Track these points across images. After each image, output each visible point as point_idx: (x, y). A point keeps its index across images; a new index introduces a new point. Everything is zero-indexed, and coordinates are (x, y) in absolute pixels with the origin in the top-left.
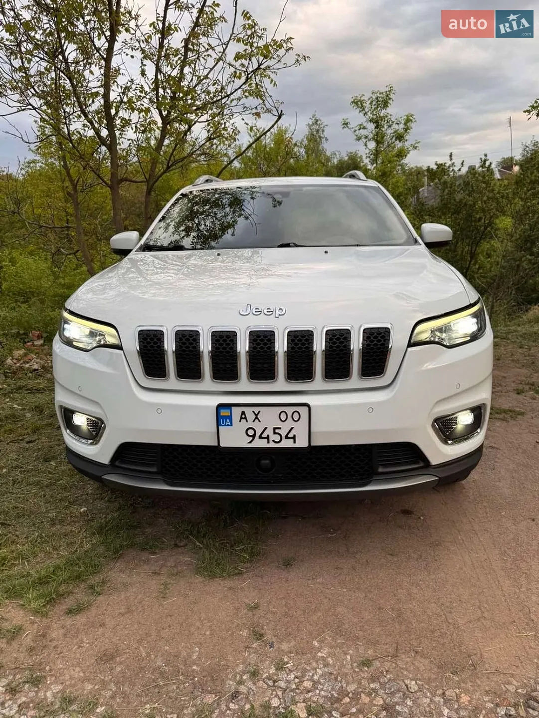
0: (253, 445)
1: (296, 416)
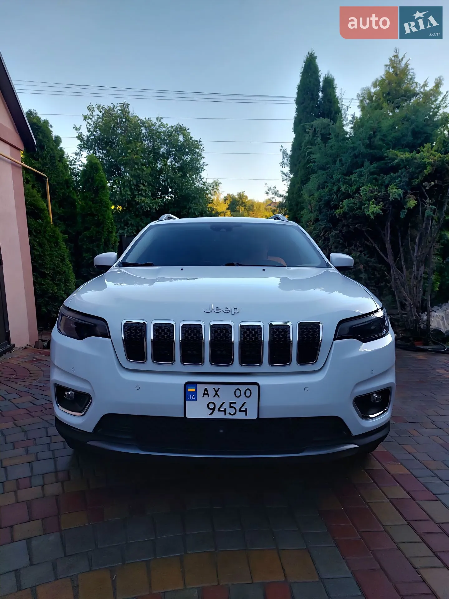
0: (214, 417)
1: (248, 392)
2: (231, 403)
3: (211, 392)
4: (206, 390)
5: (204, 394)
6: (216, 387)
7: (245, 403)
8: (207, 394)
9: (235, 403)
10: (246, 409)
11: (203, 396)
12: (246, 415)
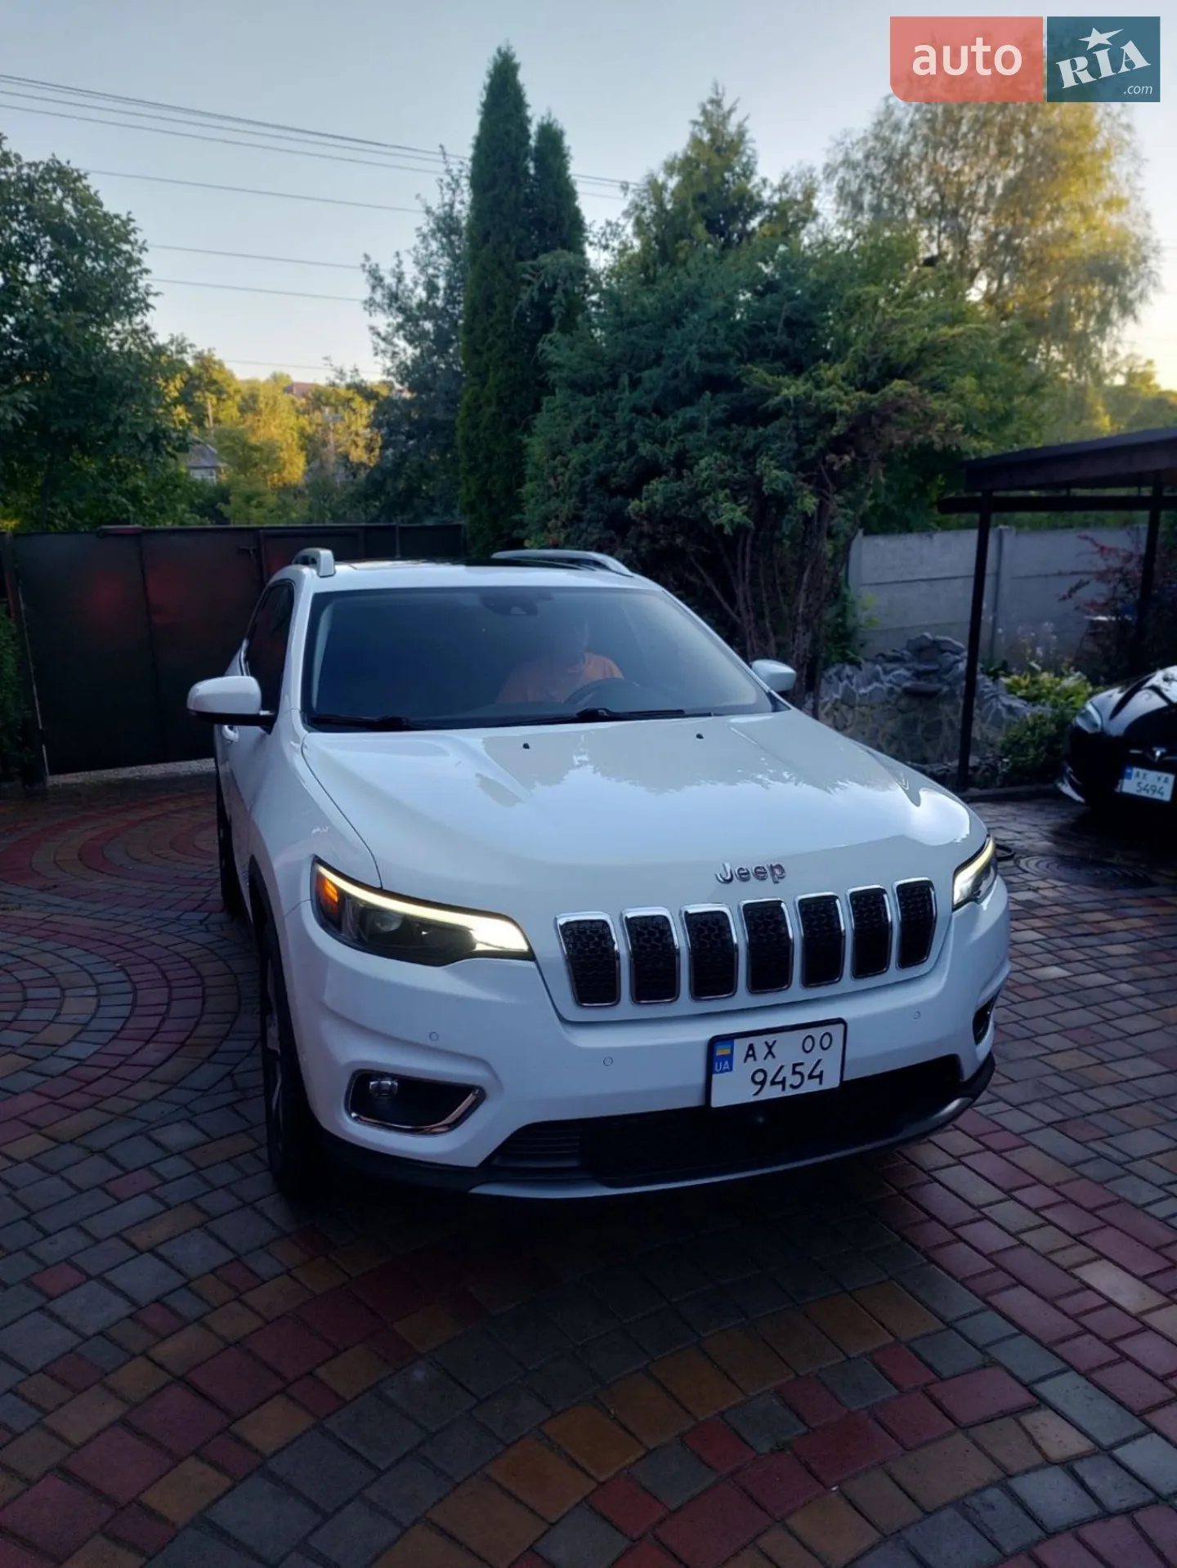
0: (763, 1097)
1: (826, 1040)
2: (795, 1065)
3: (761, 1050)
4: (751, 1047)
5: (748, 1056)
6: (770, 1038)
7: (819, 1061)
8: (753, 1055)
9: (802, 1064)
10: (822, 1072)
11: (745, 1061)
12: (821, 1083)
